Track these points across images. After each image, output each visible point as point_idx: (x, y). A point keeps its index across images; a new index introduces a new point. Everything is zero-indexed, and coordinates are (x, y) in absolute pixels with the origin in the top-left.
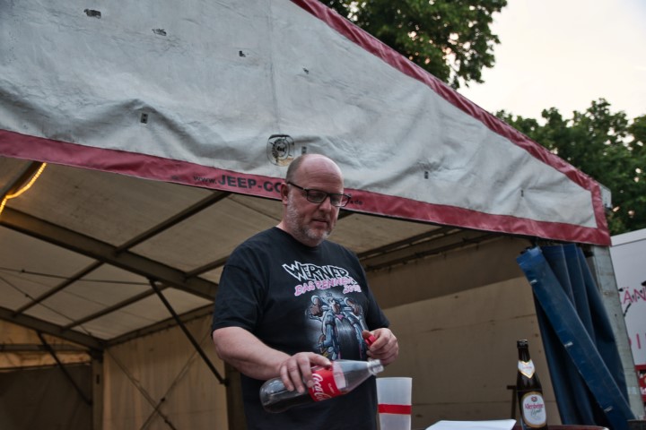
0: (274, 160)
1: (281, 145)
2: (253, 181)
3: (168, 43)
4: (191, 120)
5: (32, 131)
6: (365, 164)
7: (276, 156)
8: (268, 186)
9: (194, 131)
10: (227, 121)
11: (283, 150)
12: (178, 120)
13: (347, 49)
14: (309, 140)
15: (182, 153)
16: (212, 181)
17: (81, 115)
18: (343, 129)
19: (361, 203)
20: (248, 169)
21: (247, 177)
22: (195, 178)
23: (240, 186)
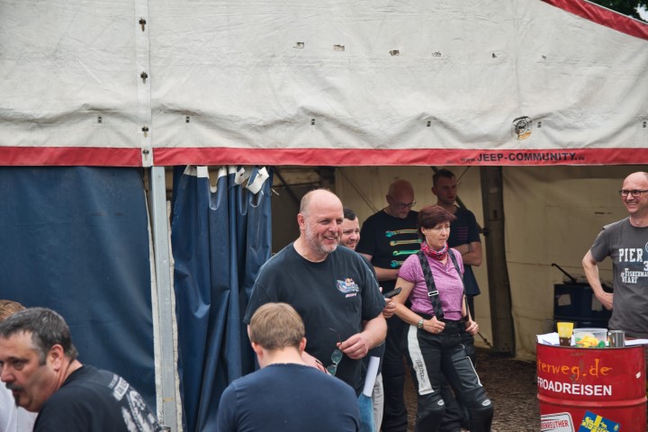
0: (517, 135)
1: (522, 125)
2: (500, 155)
3: (442, 62)
4: (459, 119)
5: (366, 146)
6: (589, 126)
7: (518, 133)
8: (512, 157)
9: (460, 127)
10: (483, 114)
11: (523, 127)
12: (451, 122)
13: (580, 27)
14: (543, 117)
15: (453, 143)
16: (473, 160)
17: (392, 130)
18: (573, 101)
19: (583, 159)
20: (497, 146)
21: (496, 153)
22: (462, 160)
23: (492, 160)
